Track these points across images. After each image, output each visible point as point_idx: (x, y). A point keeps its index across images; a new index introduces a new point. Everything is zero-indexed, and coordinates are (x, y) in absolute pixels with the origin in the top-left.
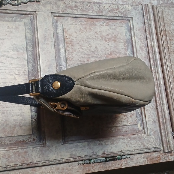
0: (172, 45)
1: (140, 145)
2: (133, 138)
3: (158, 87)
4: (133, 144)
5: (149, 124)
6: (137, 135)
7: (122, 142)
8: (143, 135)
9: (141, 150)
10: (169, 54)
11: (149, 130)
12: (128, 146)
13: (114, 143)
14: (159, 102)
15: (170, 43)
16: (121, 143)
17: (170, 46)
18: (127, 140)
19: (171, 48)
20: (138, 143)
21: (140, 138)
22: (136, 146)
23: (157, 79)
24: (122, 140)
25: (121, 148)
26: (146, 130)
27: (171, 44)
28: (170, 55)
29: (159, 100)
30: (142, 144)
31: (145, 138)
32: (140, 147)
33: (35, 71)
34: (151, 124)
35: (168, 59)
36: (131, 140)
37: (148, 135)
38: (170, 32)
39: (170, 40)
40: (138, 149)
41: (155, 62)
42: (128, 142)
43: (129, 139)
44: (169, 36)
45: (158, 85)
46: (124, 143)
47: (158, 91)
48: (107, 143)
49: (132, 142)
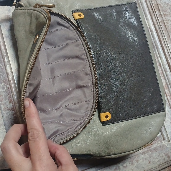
0: (168, 22)
1: (164, 157)
2: (155, 149)
3: (164, 76)
4: (155, 157)
5: (167, 127)
6: (156, 144)
7: (143, 158)
8: (163, 142)
9: (167, 163)
10: (168, 32)
11: (169, 134)
12: (151, 162)
13: (134, 162)
14: (169, 95)
15: (166, 18)
16: (142, 160)
17: (167, 23)
18: (148, 154)
19: (168, 25)
20: (161, 155)
21: (162, 147)
22: (160, 160)
23: (160, 66)
24: (142, 156)
25: (144, 167)
26: (165, 136)
27: (167, 20)
28: (168, 34)
29: (168, 92)
30: (165, 155)
31: (167, 146)
32: (164, 159)
33: (3, 74)
34: (169, 126)
35: (167, 39)
36: (152, 152)
37: (169, 141)
38: (162, 5)
39: (165, 15)
40: (163, 164)
41: (154, 44)
42: (150, 157)
43: (150, 153)
44: (163, 11)
45: (163, 74)
46: (146, 159)
47: (165, 82)
48: (125, 165)
49: (154, 155)
